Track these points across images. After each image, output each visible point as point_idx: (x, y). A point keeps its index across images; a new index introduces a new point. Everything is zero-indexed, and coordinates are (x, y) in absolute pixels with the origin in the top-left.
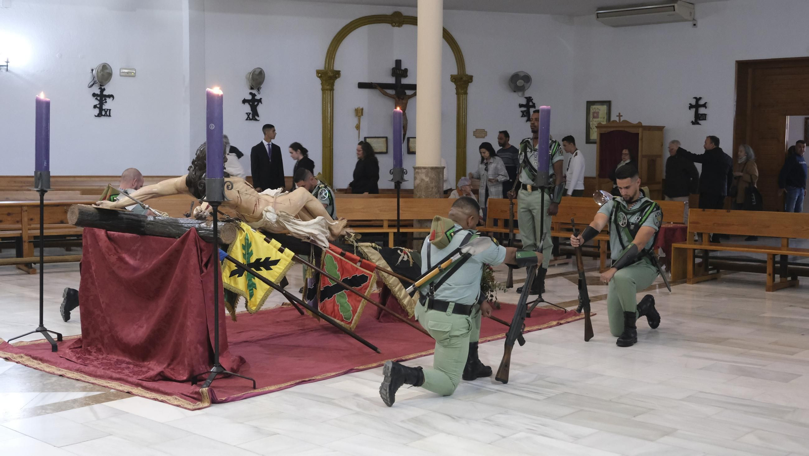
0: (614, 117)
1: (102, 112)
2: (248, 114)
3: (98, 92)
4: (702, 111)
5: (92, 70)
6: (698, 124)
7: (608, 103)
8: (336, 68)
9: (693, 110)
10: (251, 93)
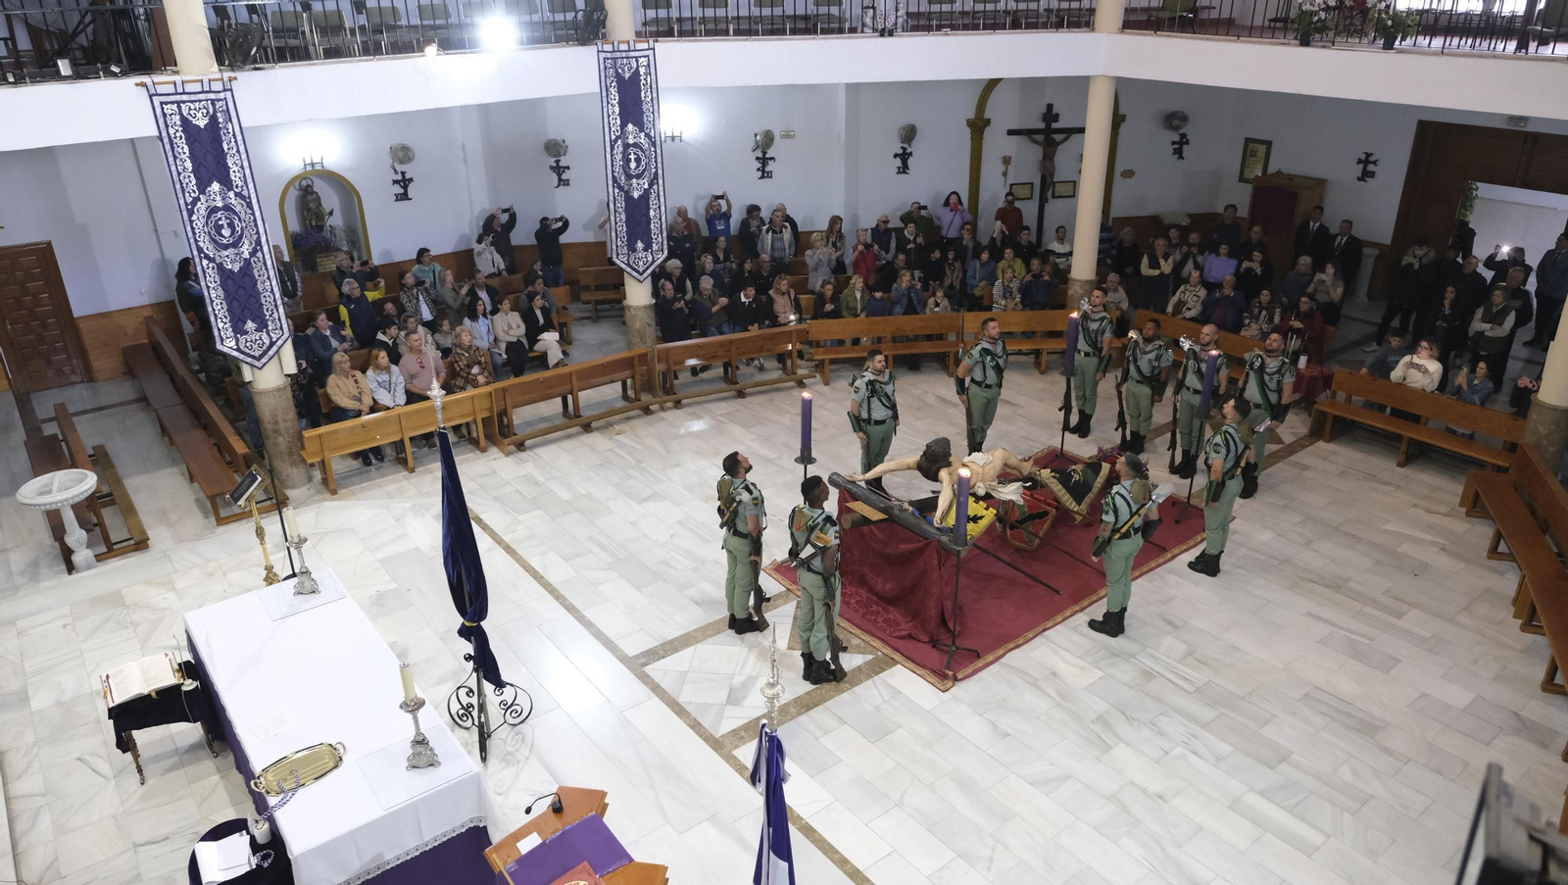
0: (1272, 169)
1: (765, 174)
2: (899, 168)
3: (760, 155)
4: (1371, 168)
5: (756, 135)
6: (1365, 181)
7: (1269, 144)
8: (986, 116)
9: (1361, 166)
10: (902, 148)
